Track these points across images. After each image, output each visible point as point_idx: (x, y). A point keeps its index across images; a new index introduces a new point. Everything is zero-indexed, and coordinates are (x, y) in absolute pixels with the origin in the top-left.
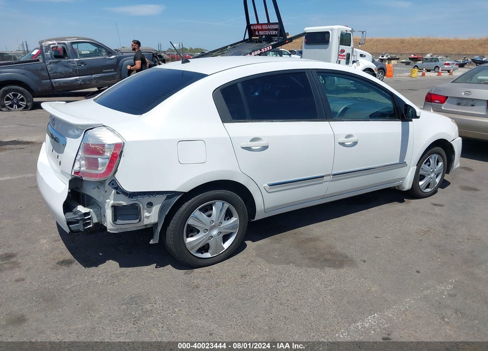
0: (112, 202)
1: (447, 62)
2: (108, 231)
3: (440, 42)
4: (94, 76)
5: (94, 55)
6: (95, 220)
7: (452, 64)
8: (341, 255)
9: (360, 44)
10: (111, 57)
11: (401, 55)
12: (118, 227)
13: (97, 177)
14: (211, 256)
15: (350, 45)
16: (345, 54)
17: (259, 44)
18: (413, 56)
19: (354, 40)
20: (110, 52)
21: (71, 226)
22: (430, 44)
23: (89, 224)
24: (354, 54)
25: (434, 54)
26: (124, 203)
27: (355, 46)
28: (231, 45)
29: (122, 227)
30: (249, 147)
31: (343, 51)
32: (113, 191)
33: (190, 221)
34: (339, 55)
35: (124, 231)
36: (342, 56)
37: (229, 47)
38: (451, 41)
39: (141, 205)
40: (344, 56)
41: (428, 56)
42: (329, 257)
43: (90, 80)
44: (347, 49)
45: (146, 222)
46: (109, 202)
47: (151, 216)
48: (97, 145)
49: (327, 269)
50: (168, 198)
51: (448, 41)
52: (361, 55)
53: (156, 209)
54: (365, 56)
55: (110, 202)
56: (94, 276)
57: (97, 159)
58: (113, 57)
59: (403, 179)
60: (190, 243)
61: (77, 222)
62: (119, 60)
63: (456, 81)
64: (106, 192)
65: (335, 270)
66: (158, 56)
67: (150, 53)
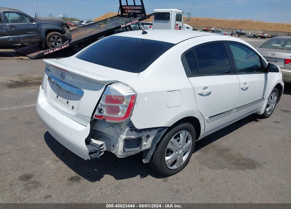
0: (125, 137)
1: (225, 33)
2: (118, 157)
3: (218, 21)
4: (21, 36)
5: (19, 21)
6: (105, 149)
7: (228, 34)
8: (249, 160)
9: (187, 21)
10: (33, 24)
11: (198, 27)
12: (126, 153)
13: (119, 120)
14: (176, 168)
15: (181, 22)
16: (178, 26)
17: (128, 18)
18: (204, 28)
19: (183, 18)
20: (32, 20)
21: (91, 155)
22: (213, 22)
23: (101, 152)
24: (184, 27)
25: (216, 28)
26: (133, 137)
27: (185, 22)
28: (110, 18)
29: (128, 153)
30: (202, 94)
31: (177, 25)
32: (127, 129)
33: (169, 146)
34: (176, 27)
35: (128, 156)
36: (177, 28)
37: (109, 19)
38: (224, 21)
39: (143, 138)
40: (178, 28)
41: (213, 29)
42: (243, 161)
43: (19, 38)
44: (180, 24)
45: (144, 148)
46: (122, 137)
47: (147, 144)
48: (119, 96)
49: (248, 170)
50: (159, 131)
51: (222, 21)
52: (187, 28)
53: (151, 139)
54: (189, 28)
55: (124, 137)
56: (101, 188)
57: (118, 107)
58: (34, 23)
59: (261, 108)
60: (168, 160)
61: (96, 152)
62: (38, 25)
63: (262, 47)
64: (121, 130)
65: (253, 171)
66: (65, 24)
67: (60, 22)
